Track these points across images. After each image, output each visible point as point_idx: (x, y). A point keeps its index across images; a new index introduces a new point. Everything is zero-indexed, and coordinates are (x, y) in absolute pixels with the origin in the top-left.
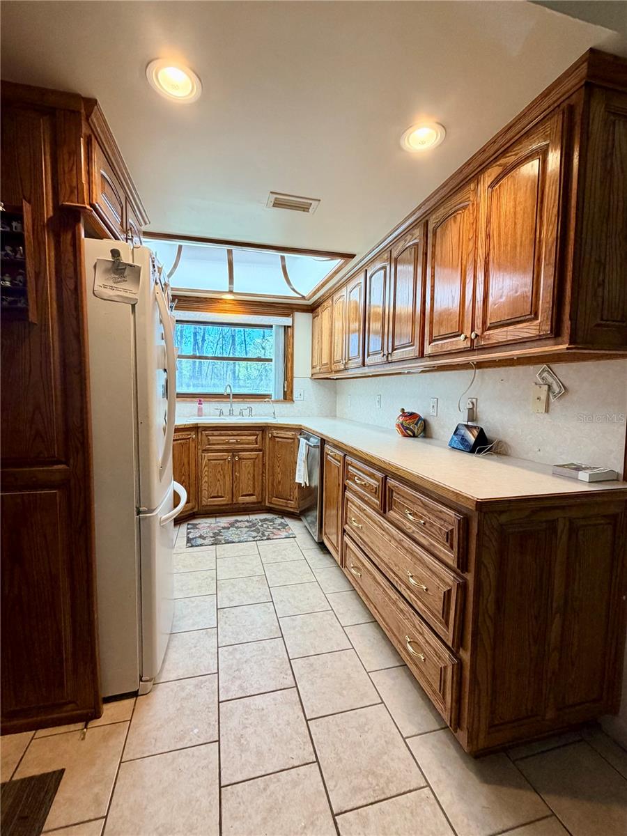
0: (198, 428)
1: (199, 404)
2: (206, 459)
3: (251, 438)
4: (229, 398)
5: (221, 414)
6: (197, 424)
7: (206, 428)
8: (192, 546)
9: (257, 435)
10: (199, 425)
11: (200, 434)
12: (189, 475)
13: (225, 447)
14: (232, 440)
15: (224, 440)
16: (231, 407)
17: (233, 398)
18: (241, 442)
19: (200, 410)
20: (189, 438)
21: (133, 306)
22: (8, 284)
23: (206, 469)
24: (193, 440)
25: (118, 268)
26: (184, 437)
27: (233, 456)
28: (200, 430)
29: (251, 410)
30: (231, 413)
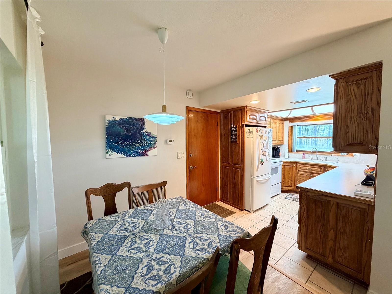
0: (297, 163)
1: (303, 154)
2: (299, 174)
3: (318, 169)
4: (316, 153)
5: (312, 159)
6: (296, 161)
7: (300, 163)
8: (285, 198)
9: (321, 168)
10: (297, 162)
11: (297, 165)
12: (292, 178)
13: (306, 171)
14: (310, 168)
15: (307, 168)
16: (317, 156)
17: (318, 153)
18: (314, 170)
19: (303, 156)
20: (293, 166)
21: (252, 138)
22: (235, 137)
23: (299, 177)
24: (294, 167)
25: (250, 132)
26: (290, 165)
27: (310, 175)
28: (297, 164)
29: (327, 158)
30: (317, 159)
